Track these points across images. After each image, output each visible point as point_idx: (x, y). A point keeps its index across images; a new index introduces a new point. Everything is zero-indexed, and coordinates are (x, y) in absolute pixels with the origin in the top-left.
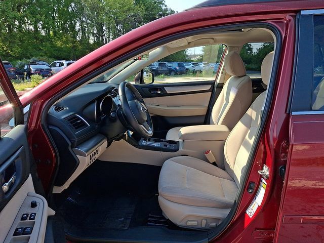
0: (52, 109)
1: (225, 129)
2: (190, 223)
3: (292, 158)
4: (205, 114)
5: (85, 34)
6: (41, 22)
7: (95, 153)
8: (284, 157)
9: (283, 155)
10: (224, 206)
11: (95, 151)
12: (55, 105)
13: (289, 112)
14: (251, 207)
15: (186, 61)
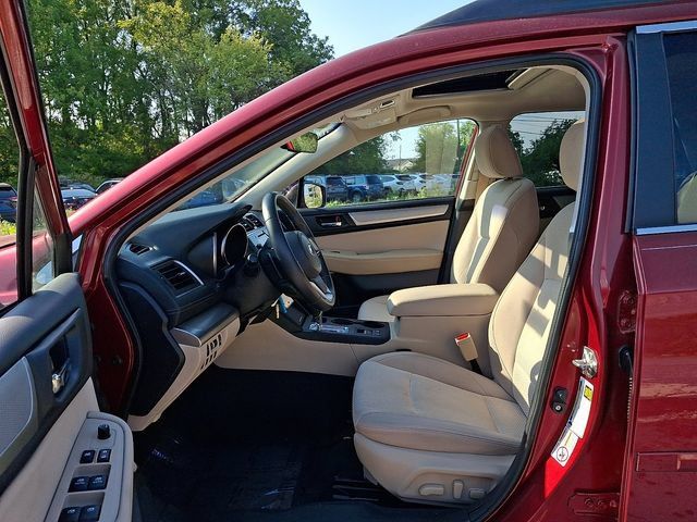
0: (125, 250)
1: (486, 290)
2: (426, 491)
3: (646, 316)
4: (438, 266)
5: (170, 124)
6: (78, 103)
7: (215, 341)
8: (626, 327)
9: (624, 321)
10: (499, 449)
11: (216, 337)
12: (130, 242)
13: (631, 230)
14: (562, 444)
15: (383, 172)
